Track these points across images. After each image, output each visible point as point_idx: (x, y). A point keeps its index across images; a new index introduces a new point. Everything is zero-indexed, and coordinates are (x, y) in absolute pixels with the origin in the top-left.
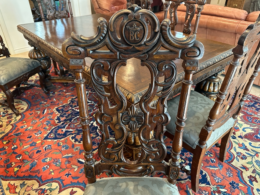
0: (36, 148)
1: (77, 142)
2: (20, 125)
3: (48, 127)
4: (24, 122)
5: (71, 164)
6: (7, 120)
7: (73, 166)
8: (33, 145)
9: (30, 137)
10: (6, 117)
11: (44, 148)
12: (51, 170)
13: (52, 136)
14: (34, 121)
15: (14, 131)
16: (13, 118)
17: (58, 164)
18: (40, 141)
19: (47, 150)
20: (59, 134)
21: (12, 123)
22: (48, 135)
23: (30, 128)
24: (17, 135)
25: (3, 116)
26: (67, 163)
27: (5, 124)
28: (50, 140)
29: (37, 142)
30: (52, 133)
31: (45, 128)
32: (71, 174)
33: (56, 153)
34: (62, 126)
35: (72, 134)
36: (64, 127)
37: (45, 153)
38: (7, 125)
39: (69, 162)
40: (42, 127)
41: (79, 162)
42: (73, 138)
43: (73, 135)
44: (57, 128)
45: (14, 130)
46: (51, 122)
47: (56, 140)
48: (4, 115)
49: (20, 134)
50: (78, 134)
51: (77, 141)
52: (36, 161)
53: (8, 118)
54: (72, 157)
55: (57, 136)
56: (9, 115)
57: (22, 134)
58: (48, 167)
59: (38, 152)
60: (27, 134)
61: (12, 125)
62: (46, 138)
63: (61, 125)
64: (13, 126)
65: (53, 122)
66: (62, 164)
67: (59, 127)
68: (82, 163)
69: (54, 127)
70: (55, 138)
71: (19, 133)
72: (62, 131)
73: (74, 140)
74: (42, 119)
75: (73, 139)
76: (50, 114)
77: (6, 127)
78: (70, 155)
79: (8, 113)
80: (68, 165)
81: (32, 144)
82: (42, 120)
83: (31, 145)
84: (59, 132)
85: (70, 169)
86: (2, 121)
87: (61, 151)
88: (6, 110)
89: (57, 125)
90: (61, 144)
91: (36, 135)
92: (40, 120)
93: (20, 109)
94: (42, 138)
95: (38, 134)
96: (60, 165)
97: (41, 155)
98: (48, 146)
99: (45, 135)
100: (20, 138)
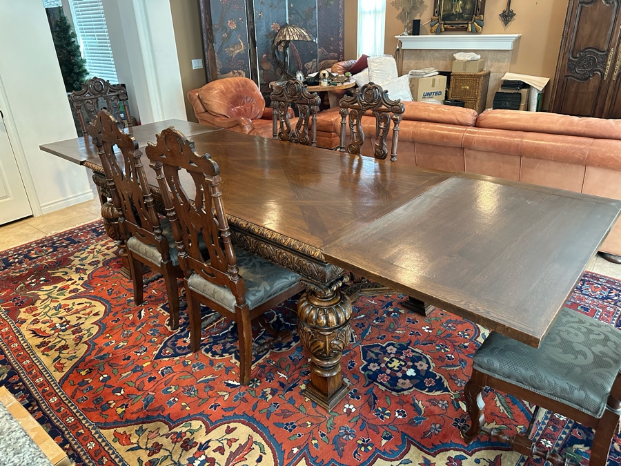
0: (145, 375)
1: (217, 356)
2: (101, 342)
3: (156, 340)
4: (108, 335)
5: (215, 390)
6: (74, 336)
7: (220, 393)
8: (137, 369)
9: (129, 358)
10: (69, 332)
11: (160, 372)
12: (183, 404)
13: (167, 352)
14: (126, 332)
15: (94, 353)
16: (84, 332)
17: (192, 393)
18: (149, 363)
19: (166, 375)
20: (180, 348)
21: (84, 340)
22: (160, 351)
23: (122, 344)
24: (102, 358)
25: (64, 331)
26: (208, 389)
27: (71, 343)
28: (167, 359)
29: (144, 365)
30: (167, 348)
31: (150, 341)
32: (219, 405)
33: (183, 377)
34: (183, 334)
35: (205, 345)
36: (186, 336)
37: (164, 380)
38: (77, 344)
39: (211, 388)
40: (145, 340)
41: (229, 385)
42: (207, 351)
43: (207, 347)
44: (173, 339)
45: (92, 350)
46: (160, 329)
47: (178, 358)
48: (64, 328)
49: (107, 356)
50: (215, 343)
51: (217, 354)
52: (151, 393)
53: (74, 333)
54: (214, 379)
55: (180, 352)
56: (74, 326)
57: (110, 356)
58: (176, 399)
59: (151, 379)
60: (120, 353)
61: (85, 343)
62: (158, 356)
63: (179, 333)
64: (89, 345)
65: (163, 330)
66: (200, 392)
67: (177, 337)
68: (234, 386)
69: (167, 338)
70: (176, 355)
71: (105, 355)
72: (185, 342)
73: (209, 355)
74: (140, 327)
75: (208, 353)
76: (154, 317)
77: (77, 348)
78: (209, 377)
79: (70, 324)
80: (210, 393)
81: (135, 368)
82: (140, 329)
83: (134, 371)
84: (180, 343)
85: (215, 398)
86: (65, 338)
87: (192, 373)
88: (64, 320)
89: (171, 333)
90: (190, 363)
91: (139, 354)
92: (137, 329)
93: (92, 314)
94: (151, 357)
95: (141, 353)
96: (196, 394)
97: (157, 384)
98: (167, 368)
99: (156, 352)
100: (111, 362)
